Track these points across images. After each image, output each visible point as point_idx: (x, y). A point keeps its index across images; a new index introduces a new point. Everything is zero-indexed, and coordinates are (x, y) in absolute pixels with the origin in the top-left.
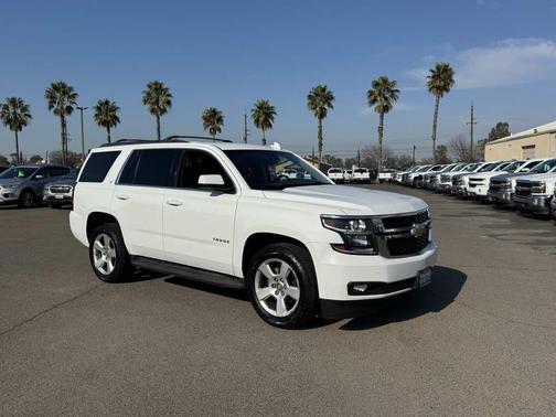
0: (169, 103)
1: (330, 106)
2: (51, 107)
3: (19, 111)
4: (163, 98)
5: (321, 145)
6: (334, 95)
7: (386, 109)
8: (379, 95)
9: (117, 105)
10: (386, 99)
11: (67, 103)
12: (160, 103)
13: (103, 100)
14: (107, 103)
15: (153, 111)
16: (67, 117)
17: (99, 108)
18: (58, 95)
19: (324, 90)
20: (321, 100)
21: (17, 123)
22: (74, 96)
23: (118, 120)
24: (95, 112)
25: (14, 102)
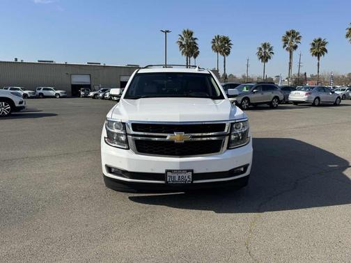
2: (285, 46)
3: (267, 51)
9: (327, 41)
11: (294, 43)
13: (317, 38)
14: (320, 40)
16: (293, 52)
17: (313, 44)
18: (289, 38)
21: (265, 58)
22: (299, 38)
23: (326, 51)
24: (311, 47)
25: (265, 46)
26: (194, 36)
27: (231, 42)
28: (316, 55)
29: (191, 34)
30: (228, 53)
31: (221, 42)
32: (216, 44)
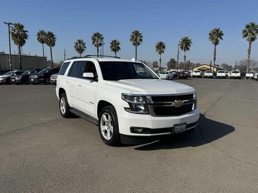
0: (141, 40)
1: (221, 38)
2: (93, 43)
3: (81, 45)
4: (139, 38)
5: (215, 58)
6: (223, 33)
7: (253, 39)
8: (250, 32)
9: (120, 42)
10: (253, 34)
11: (100, 42)
12: (138, 40)
13: (114, 40)
14: (115, 41)
15: (134, 44)
16: (100, 48)
17: (112, 44)
18: (96, 38)
19: (218, 31)
20: (216, 36)
21: (80, 50)
22: (102, 38)
23: (120, 48)
24: (110, 45)
25: (80, 42)
26: (25, 29)
27: (55, 37)
28: (114, 50)
29: (22, 27)
30: (53, 45)
31: (48, 36)
32: (41, 37)
